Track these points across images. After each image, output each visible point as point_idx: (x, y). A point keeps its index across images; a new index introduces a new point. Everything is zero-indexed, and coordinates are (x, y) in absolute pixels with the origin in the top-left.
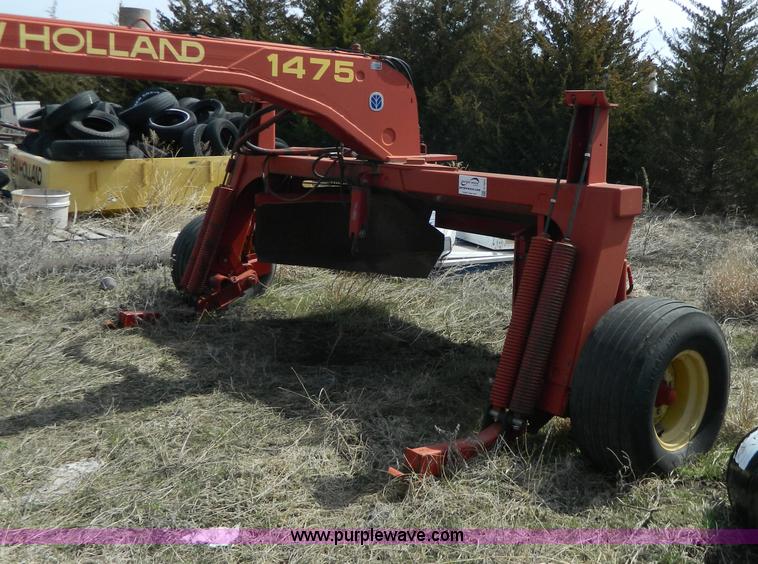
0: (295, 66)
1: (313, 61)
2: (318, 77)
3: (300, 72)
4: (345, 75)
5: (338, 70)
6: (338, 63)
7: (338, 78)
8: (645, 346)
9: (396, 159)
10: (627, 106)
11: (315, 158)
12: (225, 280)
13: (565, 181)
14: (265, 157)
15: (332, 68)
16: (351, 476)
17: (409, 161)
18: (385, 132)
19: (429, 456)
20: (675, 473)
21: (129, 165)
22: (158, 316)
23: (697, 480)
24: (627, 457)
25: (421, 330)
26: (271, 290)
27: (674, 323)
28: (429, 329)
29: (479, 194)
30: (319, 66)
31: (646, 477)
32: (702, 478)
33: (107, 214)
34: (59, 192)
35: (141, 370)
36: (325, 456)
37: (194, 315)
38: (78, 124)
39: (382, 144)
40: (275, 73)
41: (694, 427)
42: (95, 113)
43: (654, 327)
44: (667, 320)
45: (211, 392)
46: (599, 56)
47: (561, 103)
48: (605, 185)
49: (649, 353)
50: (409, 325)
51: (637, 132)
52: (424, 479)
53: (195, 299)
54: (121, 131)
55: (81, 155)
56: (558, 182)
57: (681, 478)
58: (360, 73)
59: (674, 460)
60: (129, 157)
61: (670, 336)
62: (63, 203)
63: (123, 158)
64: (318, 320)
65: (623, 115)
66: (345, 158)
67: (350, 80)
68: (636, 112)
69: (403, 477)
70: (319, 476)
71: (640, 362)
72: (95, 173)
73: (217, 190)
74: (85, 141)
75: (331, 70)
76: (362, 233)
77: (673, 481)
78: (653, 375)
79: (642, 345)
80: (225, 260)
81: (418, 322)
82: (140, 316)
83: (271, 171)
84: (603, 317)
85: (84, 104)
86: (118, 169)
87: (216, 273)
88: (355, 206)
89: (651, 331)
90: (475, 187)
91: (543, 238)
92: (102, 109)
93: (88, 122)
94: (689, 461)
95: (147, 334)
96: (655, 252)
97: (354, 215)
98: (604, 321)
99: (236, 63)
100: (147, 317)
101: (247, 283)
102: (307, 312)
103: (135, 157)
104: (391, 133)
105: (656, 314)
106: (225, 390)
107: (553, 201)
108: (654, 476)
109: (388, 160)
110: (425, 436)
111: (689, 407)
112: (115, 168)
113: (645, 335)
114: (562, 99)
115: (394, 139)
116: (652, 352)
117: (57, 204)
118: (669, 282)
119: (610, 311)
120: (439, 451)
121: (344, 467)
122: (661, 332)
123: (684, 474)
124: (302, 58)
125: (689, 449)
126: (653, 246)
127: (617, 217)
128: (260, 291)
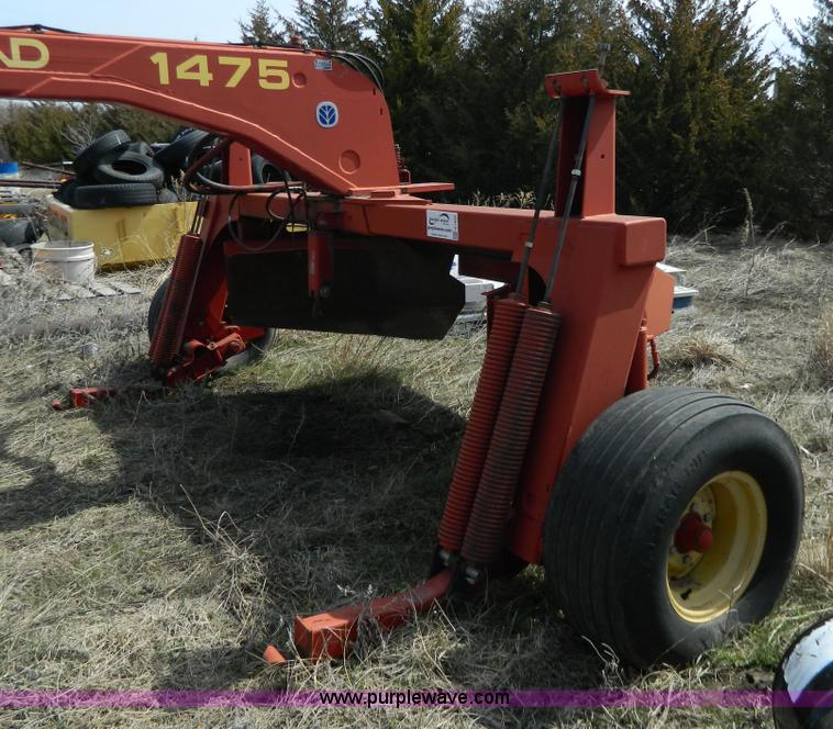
0: (195, 69)
1: (223, 60)
2: (233, 82)
3: (205, 78)
4: (278, 79)
5: (263, 72)
6: (263, 63)
7: (264, 84)
8: (649, 473)
9: (360, 192)
10: (737, 115)
11: (269, 194)
12: (199, 347)
13: (551, 214)
14: (232, 196)
15: (254, 71)
16: (237, 645)
17: (374, 194)
18: (343, 155)
19: (326, 631)
20: (704, 658)
21: (159, 210)
22: (113, 393)
23: (740, 669)
24: (611, 652)
25: (433, 404)
26: (270, 355)
27: (700, 435)
28: (444, 404)
29: (450, 236)
30: (233, 69)
31: (655, 669)
32: (747, 667)
33: (133, 267)
34: (84, 244)
35: (60, 469)
36: (203, 614)
37: (160, 391)
38: (107, 168)
39: (341, 173)
40: (164, 79)
41: (739, 588)
42: (127, 155)
43: (668, 440)
44: (688, 430)
45: (126, 502)
46: (703, 59)
47: (658, 117)
48: (613, 217)
49: (655, 485)
50: (420, 397)
51: (751, 147)
52: (318, 665)
53: (162, 371)
54: (154, 173)
55: (103, 201)
56: (537, 214)
57: (713, 667)
58: (298, 76)
59: (703, 638)
60: (159, 202)
61: (692, 455)
62: (87, 256)
63: (152, 204)
64: (311, 394)
65: (734, 128)
66: (308, 194)
67: (284, 85)
68: (750, 123)
69: (282, 665)
70: (184, 650)
71: (638, 500)
72: (123, 221)
73: (183, 237)
74: (110, 186)
75: (253, 73)
76: (324, 291)
77: (700, 672)
78: (661, 521)
79: (644, 472)
80: (201, 323)
81: (433, 395)
82: (91, 394)
83: (242, 213)
84: (596, 422)
85: (112, 145)
86: (147, 217)
87: (190, 339)
88: (313, 256)
89: (661, 448)
90: (445, 227)
91: (512, 301)
92: (137, 150)
93: (118, 166)
94: (730, 635)
95: (97, 417)
96: (763, 291)
97: (312, 268)
98: (595, 428)
99: (100, 68)
100: (101, 396)
101: (230, 351)
102: (303, 381)
103: (165, 202)
104: (354, 157)
105: (672, 420)
106: (142, 499)
107: (530, 245)
108: (666, 668)
109: (351, 193)
110: (364, 577)
111: (737, 551)
112: (145, 215)
113: (650, 454)
114: (659, 112)
115: (358, 166)
116: (659, 483)
117: (79, 257)
118: (771, 331)
119: (608, 411)
120: (345, 622)
121: (229, 630)
122: (676, 451)
123: (719, 660)
124: (206, 57)
125: (730, 617)
126: (760, 285)
127: (622, 267)
128: (256, 357)
